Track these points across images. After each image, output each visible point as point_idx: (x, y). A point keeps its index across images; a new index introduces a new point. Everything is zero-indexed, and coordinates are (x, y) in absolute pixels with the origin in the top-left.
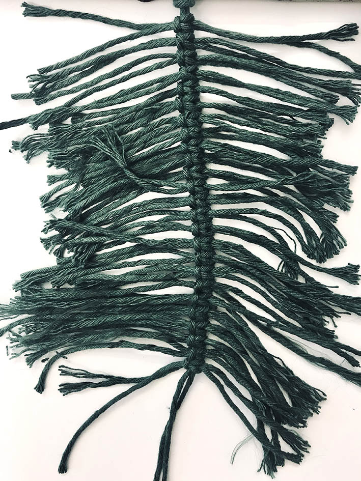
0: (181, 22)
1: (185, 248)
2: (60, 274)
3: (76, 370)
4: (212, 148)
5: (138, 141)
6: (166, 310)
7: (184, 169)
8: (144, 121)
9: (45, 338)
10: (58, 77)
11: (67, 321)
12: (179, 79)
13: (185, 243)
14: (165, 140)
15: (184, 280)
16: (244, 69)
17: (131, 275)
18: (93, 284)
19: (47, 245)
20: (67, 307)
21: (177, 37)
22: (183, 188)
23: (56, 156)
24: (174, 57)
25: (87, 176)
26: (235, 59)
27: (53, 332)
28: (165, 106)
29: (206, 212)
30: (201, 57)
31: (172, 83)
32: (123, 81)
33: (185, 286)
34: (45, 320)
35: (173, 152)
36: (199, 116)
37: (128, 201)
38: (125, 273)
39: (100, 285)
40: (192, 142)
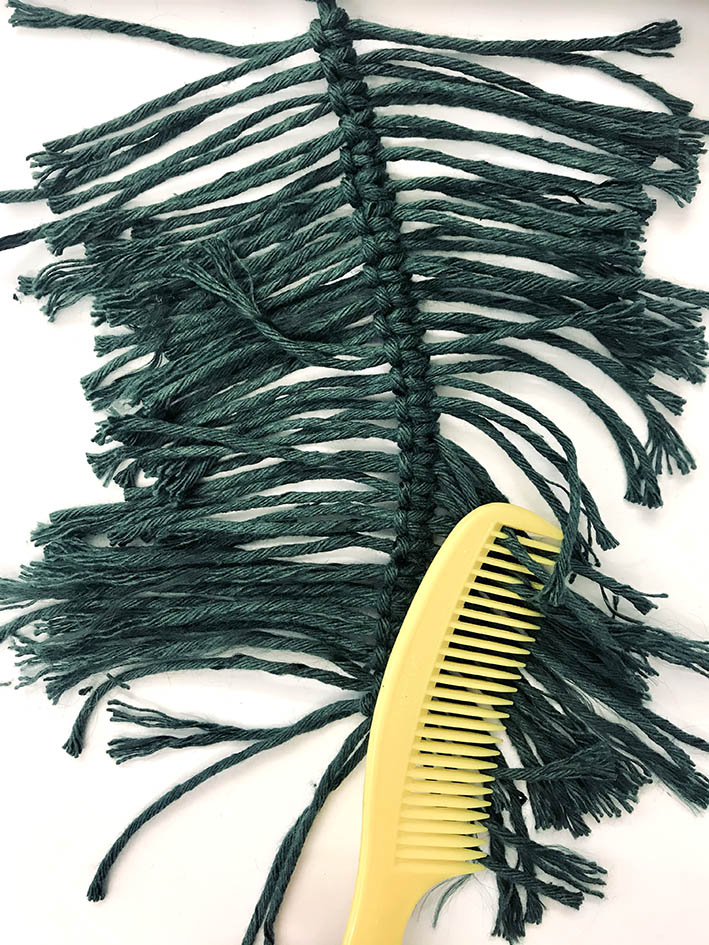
0: (324, 29)
1: (380, 471)
2: (127, 519)
3: (141, 710)
4: (429, 269)
5: (274, 270)
6: (331, 594)
7: (375, 318)
8: (280, 229)
9: (86, 646)
10: (89, 157)
11: (133, 612)
12: (341, 143)
13: (379, 460)
14: (331, 264)
15: (372, 534)
16: (464, 106)
17: (267, 521)
18: (191, 539)
19: (99, 468)
20: (134, 582)
21: (323, 60)
22: (377, 356)
23: (109, 302)
24: (323, 99)
25: (176, 339)
26: (447, 87)
27: (105, 634)
28: (322, 197)
29: (425, 402)
30: (377, 91)
31: (328, 152)
32: (225, 156)
33: (374, 548)
34: (89, 610)
35: (348, 287)
36: (392, 209)
37: (263, 385)
38: (255, 517)
39: (203, 541)
40: (387, 262)
